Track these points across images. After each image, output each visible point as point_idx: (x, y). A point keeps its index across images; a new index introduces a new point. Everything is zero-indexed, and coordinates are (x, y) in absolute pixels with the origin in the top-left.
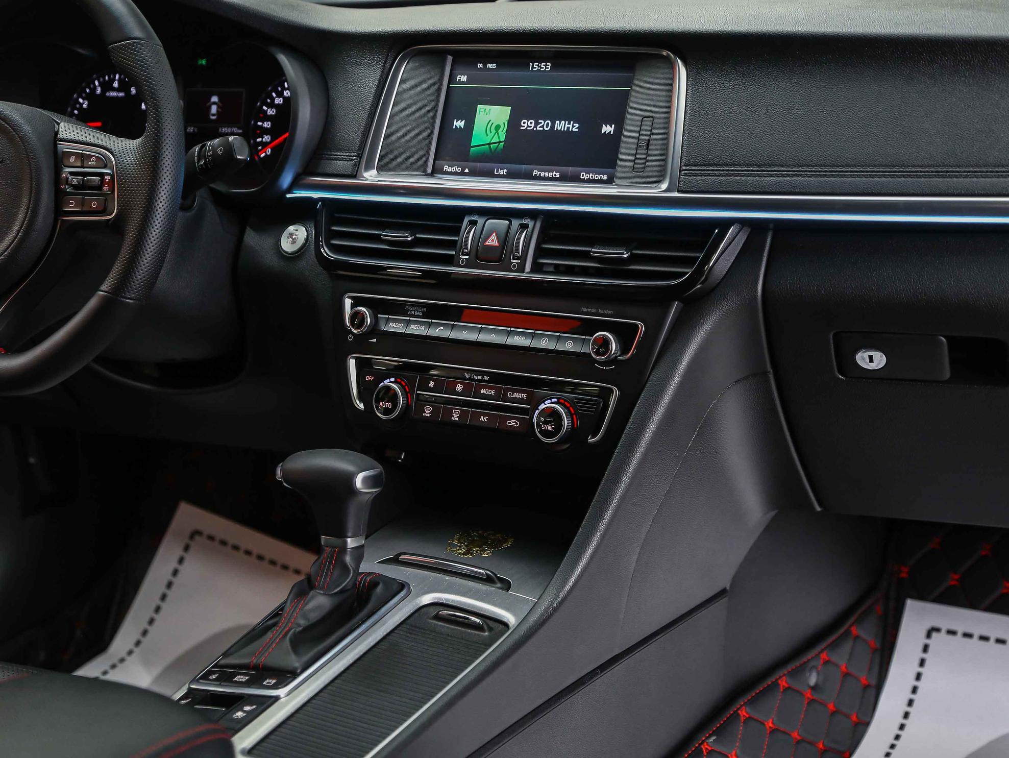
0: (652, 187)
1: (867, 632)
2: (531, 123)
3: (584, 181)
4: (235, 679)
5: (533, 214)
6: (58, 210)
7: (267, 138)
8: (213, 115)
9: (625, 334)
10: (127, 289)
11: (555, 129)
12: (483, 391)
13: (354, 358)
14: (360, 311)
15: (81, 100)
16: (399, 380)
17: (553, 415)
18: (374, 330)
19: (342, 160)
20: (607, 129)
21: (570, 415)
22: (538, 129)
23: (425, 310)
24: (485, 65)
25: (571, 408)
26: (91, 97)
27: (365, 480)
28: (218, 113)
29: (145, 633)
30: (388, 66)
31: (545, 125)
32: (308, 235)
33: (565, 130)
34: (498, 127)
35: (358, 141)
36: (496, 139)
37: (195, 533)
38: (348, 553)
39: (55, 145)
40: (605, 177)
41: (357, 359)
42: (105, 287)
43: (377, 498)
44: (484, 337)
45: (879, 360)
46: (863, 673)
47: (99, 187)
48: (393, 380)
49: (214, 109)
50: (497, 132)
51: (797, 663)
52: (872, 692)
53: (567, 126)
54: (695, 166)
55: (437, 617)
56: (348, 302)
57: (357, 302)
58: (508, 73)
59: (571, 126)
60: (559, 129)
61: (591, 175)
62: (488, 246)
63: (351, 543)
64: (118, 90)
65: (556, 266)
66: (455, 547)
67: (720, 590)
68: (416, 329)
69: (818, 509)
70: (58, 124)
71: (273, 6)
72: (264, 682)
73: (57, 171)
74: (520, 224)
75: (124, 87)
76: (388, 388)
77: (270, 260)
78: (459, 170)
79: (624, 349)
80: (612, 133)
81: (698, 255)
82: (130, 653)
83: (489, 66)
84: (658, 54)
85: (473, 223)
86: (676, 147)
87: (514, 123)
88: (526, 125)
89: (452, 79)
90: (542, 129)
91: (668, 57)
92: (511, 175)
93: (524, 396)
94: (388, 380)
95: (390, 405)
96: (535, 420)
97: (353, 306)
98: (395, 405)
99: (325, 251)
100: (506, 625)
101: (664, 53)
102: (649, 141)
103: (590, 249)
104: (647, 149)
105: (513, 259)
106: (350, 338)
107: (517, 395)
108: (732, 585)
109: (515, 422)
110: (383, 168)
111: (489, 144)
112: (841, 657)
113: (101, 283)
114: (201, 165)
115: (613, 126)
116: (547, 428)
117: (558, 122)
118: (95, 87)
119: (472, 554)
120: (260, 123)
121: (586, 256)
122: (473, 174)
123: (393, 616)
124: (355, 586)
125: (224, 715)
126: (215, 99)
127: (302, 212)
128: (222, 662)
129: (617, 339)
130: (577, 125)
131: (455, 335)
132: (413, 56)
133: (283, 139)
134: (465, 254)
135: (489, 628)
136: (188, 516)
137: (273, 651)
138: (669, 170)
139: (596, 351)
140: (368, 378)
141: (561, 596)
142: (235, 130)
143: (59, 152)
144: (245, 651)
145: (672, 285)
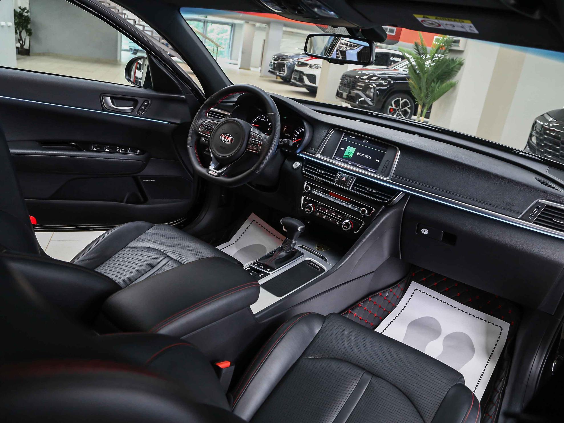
0: (385, 177)
1: (402, 286)
2: (360, 154)
3: (369, 171)
4: (261, 267)
5: (355, 176)
6: (247, 148)
7: (295, 139)
9: (370, 210)
10: (258, 170)
12: (332, 214)
14: (308, 186)
15: (255, 120)
16: (313, 205)
17: (347, 224)
18: (310, 192)
19: (313, 150)
20: (378, 160)
21: (351, 225)
23: (323, 190)
26: (258, 119)
27: (301, 228)
28: (286, 130)
30: (329, 131)
31: (363, 155)
32: (300, 165)
34: (351, 152)
35: (318, 146)
37: (254, 221)
38: (292, 244)
39: (249, 133)
40: (374, 172)
43: (302, 233)
44: (335, 201)
45: (427, 232)
46: (398, 294)
47: (257, 145)
48: (311, 204)
49: (285, 129)
50: (351, 154)
51: (385, 290)
52: (399, 300)
53: (368, 157)
54: (397, 176)
55: (309, 264)
56: (306, 183)
57: (308, 184)
58: (357, 140)
60: (366, 157)
61: (371, 170)
62: (342, 180)
63: (294, 242)
64: (264, 119)
65: (357, 189)
66: (316, 247)
67: (373, 271)
68: (320, 194)
69: (401, 259)
70: (251, 127)
72: (267, 269)
73: (249, 139)
74: (351, 177)
75: (266, 119)
76: (309, 206)
77: (289, 167)
78: (340, 160)
79: (369, 213)
80: (378, 162)
81: (392, 197)
82: (233, 244)
83: (353, 137)
84: (394, 147)
85: (340, 174)
86: (393, 170)
87: (355, 153)
88: (358, 154)
89: (343, 138)
91: (397, 148)
92: (352, 165)
93: (342, 218)
94: (310, 204)
95: (309, 210)
96: (343, 224)
97: (306, 185)
98: (311, 210)
99: (304, 171)
100: (324, 270)
102: (387, 166)
103: (367, 188)
104: (386, 168)
105: (347, 185)
106: (304, 192)
107: (340, 217)
108: (376, 271)
109: (338, 223)
110: (322, 154)
111: (348, 156)
112: (394, 291)
113: (252, 167)
114: (281, 144)
116: (345, 227)
117: (366, 155)
118: (259, 117)
119: (320, 250)
120: (295, 135)
121: (365, 189)
122: (343, 162)
123: (299, 261)
124: (292, 251)
125: (257, 274)
126: (286, 127)
127: (300, 159)
128: (258, 261)
129: (368, 211)
130: (370, 157)
131: (329, 199)
132: (335, 130)
133: (300, 140)
134: (336, 180)
135: (320, 270)
136: (253, 216)
137: (270, 262)
138: (390, 175)
139: (362, 212)
140: (306, 202)
141: (339, 267)
142: (289, 135)
143: (250, 134)
144: (264, 260)
145: (384, 202)
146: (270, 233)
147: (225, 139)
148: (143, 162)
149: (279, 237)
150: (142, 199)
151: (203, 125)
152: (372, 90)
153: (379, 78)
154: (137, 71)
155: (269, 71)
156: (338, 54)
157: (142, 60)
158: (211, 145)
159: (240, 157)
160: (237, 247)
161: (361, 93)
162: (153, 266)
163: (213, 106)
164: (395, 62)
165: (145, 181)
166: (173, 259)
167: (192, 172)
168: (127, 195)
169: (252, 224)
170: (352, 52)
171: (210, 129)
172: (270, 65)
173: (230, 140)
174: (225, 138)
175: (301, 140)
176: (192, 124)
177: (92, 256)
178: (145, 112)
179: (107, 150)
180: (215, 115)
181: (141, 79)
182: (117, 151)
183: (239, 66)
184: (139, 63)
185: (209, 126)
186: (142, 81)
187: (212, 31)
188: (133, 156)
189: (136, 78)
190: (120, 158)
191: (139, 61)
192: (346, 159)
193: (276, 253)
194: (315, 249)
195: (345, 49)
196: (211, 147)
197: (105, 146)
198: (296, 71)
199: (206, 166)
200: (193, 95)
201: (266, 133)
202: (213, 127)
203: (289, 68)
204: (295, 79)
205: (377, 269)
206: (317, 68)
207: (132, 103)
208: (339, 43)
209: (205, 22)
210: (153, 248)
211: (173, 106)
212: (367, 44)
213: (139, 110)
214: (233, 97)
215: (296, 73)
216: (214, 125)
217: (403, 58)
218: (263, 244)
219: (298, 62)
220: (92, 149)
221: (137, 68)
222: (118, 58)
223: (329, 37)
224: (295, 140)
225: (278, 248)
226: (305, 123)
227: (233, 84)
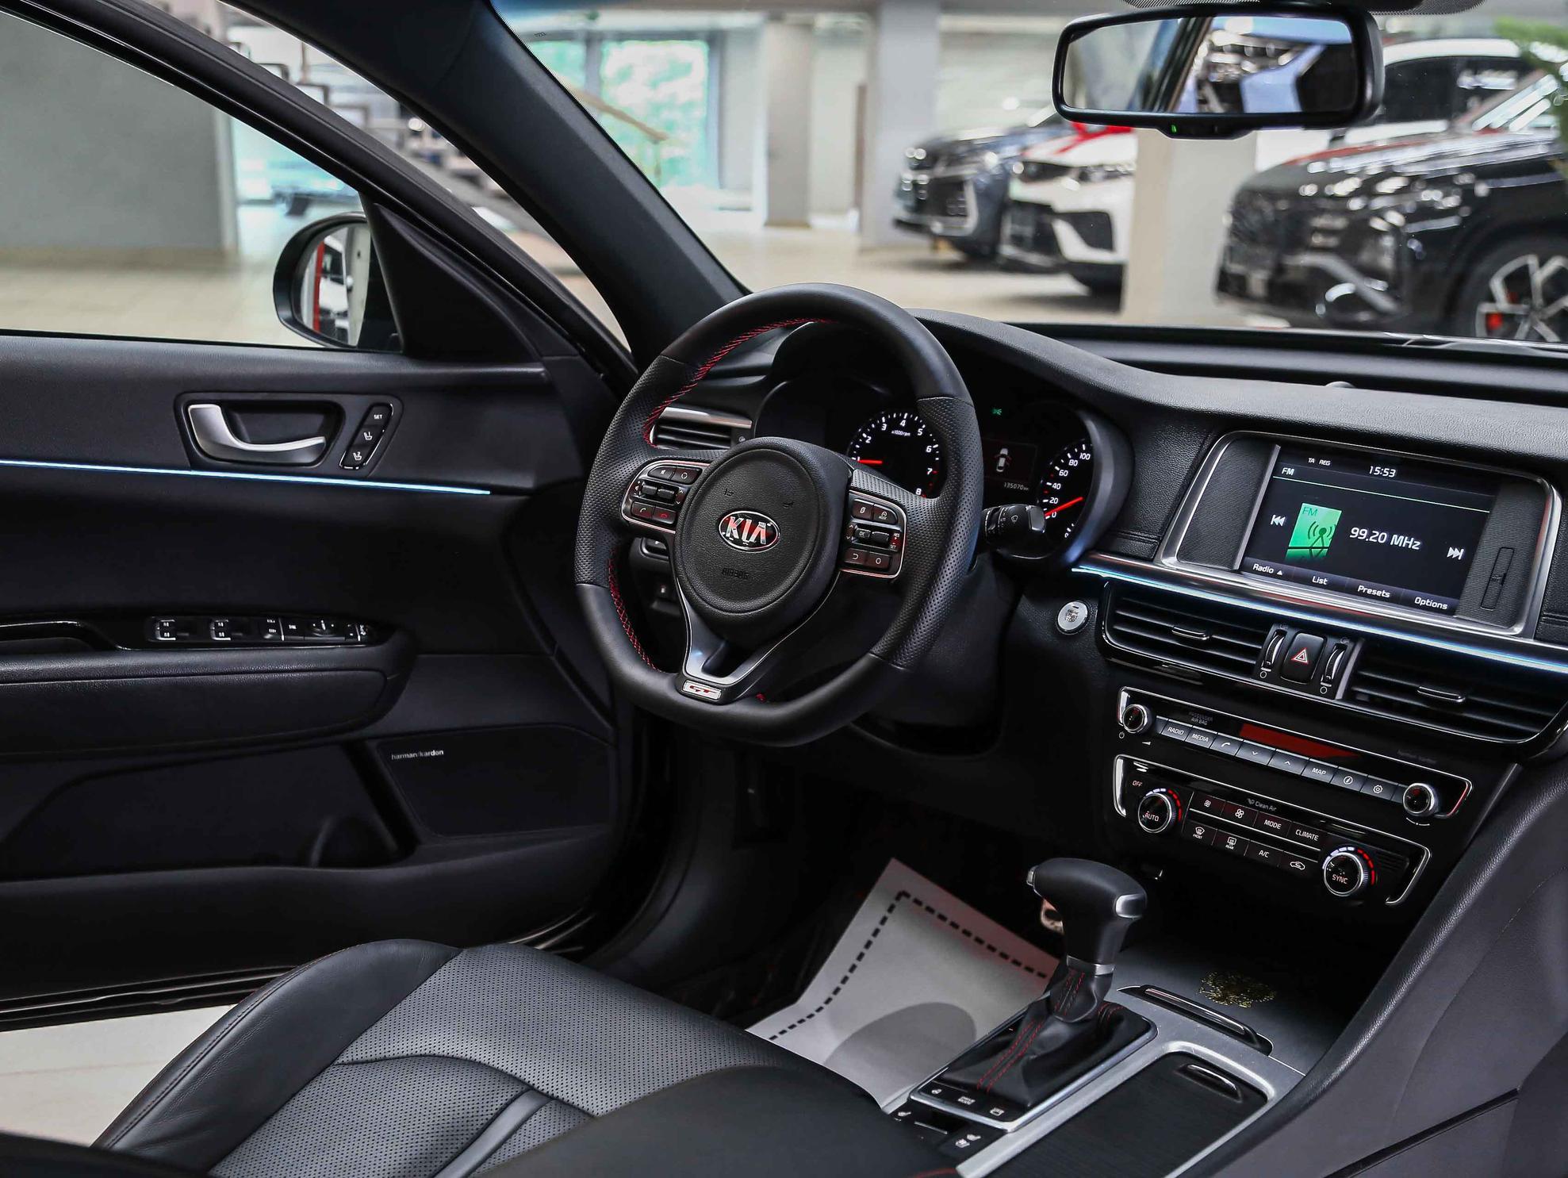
0: (1502, 628)
2: (1364, 532)
3: (1418, 607)
4: (960, 1100)
5: (1355, 636)
6: (841, 561)
7: (1054, 500)
8: (1000, 468)
9: (1448, 791)
10: (900, 655)
11: (1392, 543)
12: (1267, 822)
13: (1122, 758)
14: (1137, 708)
15: (864, 435)
16: (1170, 792)
17: (1344, 864)
18: (1150, 733)
19: (1139, 540)
20: (1455, 553)
21: (1368, 869)
22: (1371, 539)
23: (1211, 719)
24: (1317, 461)
25: (1370, 862)
26: (876, 433)
27: (1126, 904)
28: (1006, 467)
29: (837, 991)
30: (1205, 447)
31: (1380, 537)
32: (1088, 615)
33: (1404, 546)
34: (1323, 531)
35: (1160, 523)
36: (1319, 544)
37: (903, 894)
38: (1095, 980)
39: (847, 495)
40: (1445, 607)
41: (1125, 760)
42: (877, 649)
43: (1134, 927)
44: (1275, 763)
47: (887, 545)
48: (1164, 790)
49: (1002, 462)
50: (1321, 536)
53: (1406, 542)
54: (1560, 613)
55: (1185, 1071)
56: (1124, 696)
57: (1134, 698)
58: (1342, 473)
59: (1411, 543)
60: (1396, 543)
61: (1428, 601)
62: (1295, 662)
63: (1100, 970)
64: (904, 429)
65: (1372, 696)
66: (1207, 988)
67: (1509, 1090)
68: (1199, 740)
70: (852, 471)
71: (1089, 370)
72: (991, 1109)
73: (846, 521)
74: (1337, 644)
75: (912, 426)
76: (1155, 799)
77: (1044, 635)
78: (1271, 571)
79: (1444, 806)
80: (1459, 558)
81: (1548, 714)
82: (820, 1009)
83: (1322, 462)
84: (1531, 480)
85: (1282, 634)
86: (1539, 587)
87: (1342, 529)
88: (1357, 534)
89: (1276, 471)
90: (1375, 541)
91: (1541, 487)
92: (1332, 587)
93: (1316, 838)
94: (1158, 790)
95: (1156, 818)
96: (1324, 867)
97: (1130, 702)
98: (1164, 818)
99: (1108, 637)
100: (1263, 1097)
101: (1539, 481)
102: (1505, 575)
103: (1417, 686)
104: (1502, 584)
105: (1324, 681)
106: (1122, 736)
107: (1306, 835)
108: (1523, 1088)
109: (1301, 865)
110: (1185, 555)
111: (1311, 548)
113: (874, 644)
114: (991, 531)
115: (1462, 550)
116: (1339, 879)
117: (1395, 536)
118: (881, 423)
119: (1228, 1002)
120: (1049, 484)
121: (1411, 692)
122: (1287, 578)
123: (1136, 1059)
124: (1096, 1017)
125: (945, 1140)
126: (1004, 452)
127: (1086, 590)
128: (946, 1076)
129: (1438, 794)
130: (1419, 543)
131: (1243, 754)
132: (1235, 440)
133: (1075, 505)
134: (1266, 666)
135: (1245, 1097)
136: (896, 874)
137: (1004, 1075)
138: (1526, 612)
139: (1410, 803)
140: (1136, 783)
141: (1334, 1075)
142: (1021, 487)
143: (850, 501)
144: (971, 1069)
145: (1516, 745)
146: (984, 946)
147: (740, 534)
148: (385, 677)
149: (1025, 963)
150: (390, 842)
151: (636, 484)
152: (1388, 242)
153: (1413, 179)
154: (326, 285)
155: (899, 223)
156: (1203, 101)
157: (343, 232)
158: (680, 568)
159: (819, 601)
160: (836, 1022)
161: (1332, 264)
162: (465, 1141)
163: (675, 398)
164: (1484, 94)
165: (399, 757)
166: (551, 1098)
167: (604, 696)
168: (326, 827)
169: (895, 911)
170: (1268, 79)
171: (673, 499)
172: (900, 194)
173: (763, 538)
174: (740, 528)
175: (1081, 504)
176: (589, 486)
177: (181, 1119)
178: (378, 457)
179: (222, 637)
180: (686, 435)
181: (344, 315)
182: (268, 636)
183: (760, 212)
184: (328, 250)
185: (666, 487)
186: (353, 327)
187: (625, 75)
188: (339, 651)
189: (320, 312)
190: (281, 667)
191: (329, 240)
192: (1300, 562)
193: (1024, 1028)
194: (1206, 995)
195: (1234, 73)
196: (683, 575)
197: (211, 621)
198: (1022, 205)
199: (669, 661)
200: (579, 358)
201: (919, 491)
202: (682, 489)
203: (983, 195)
204: (1018, 241)
205: (1528, 1081)
206: (1113, 175)
207: (317, 420)
208: (1203, 50)
209: (592, 41)
210: (460, 1055)
211: (496, 417)
212: (1338, 31)
213: (350, 447)
214: (757, 346)
215: (1018, 214)
216: (683, 477)
217: (1523, 67)
218: (956, 1002)
219: (1026, 163)
220: (154, 637)
221: (321, 272)
222: (228, 241)
223: (1154, 26)
224: (1051, 507)
225: (1030, 1006)
226: (1092, 427)
227: (751, 293)
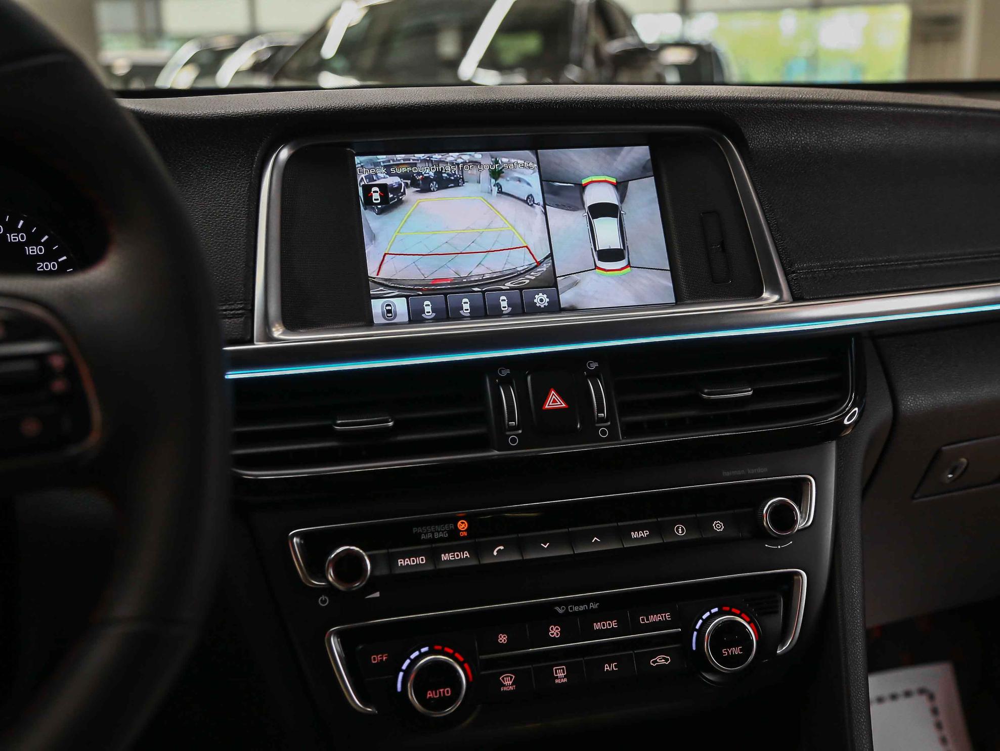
12: (597, 626)
13: (333, 632)
16: (440, 647)
35: (239, 284)
48: (425, 650)
62: (548, 410)
68: (455, 559)
85: (506, 382)
93: (668, 616)
94: (417, 653)
102: (723, 242)
107: (653, 618)
109: (664, 658)
116: (732, 652)
